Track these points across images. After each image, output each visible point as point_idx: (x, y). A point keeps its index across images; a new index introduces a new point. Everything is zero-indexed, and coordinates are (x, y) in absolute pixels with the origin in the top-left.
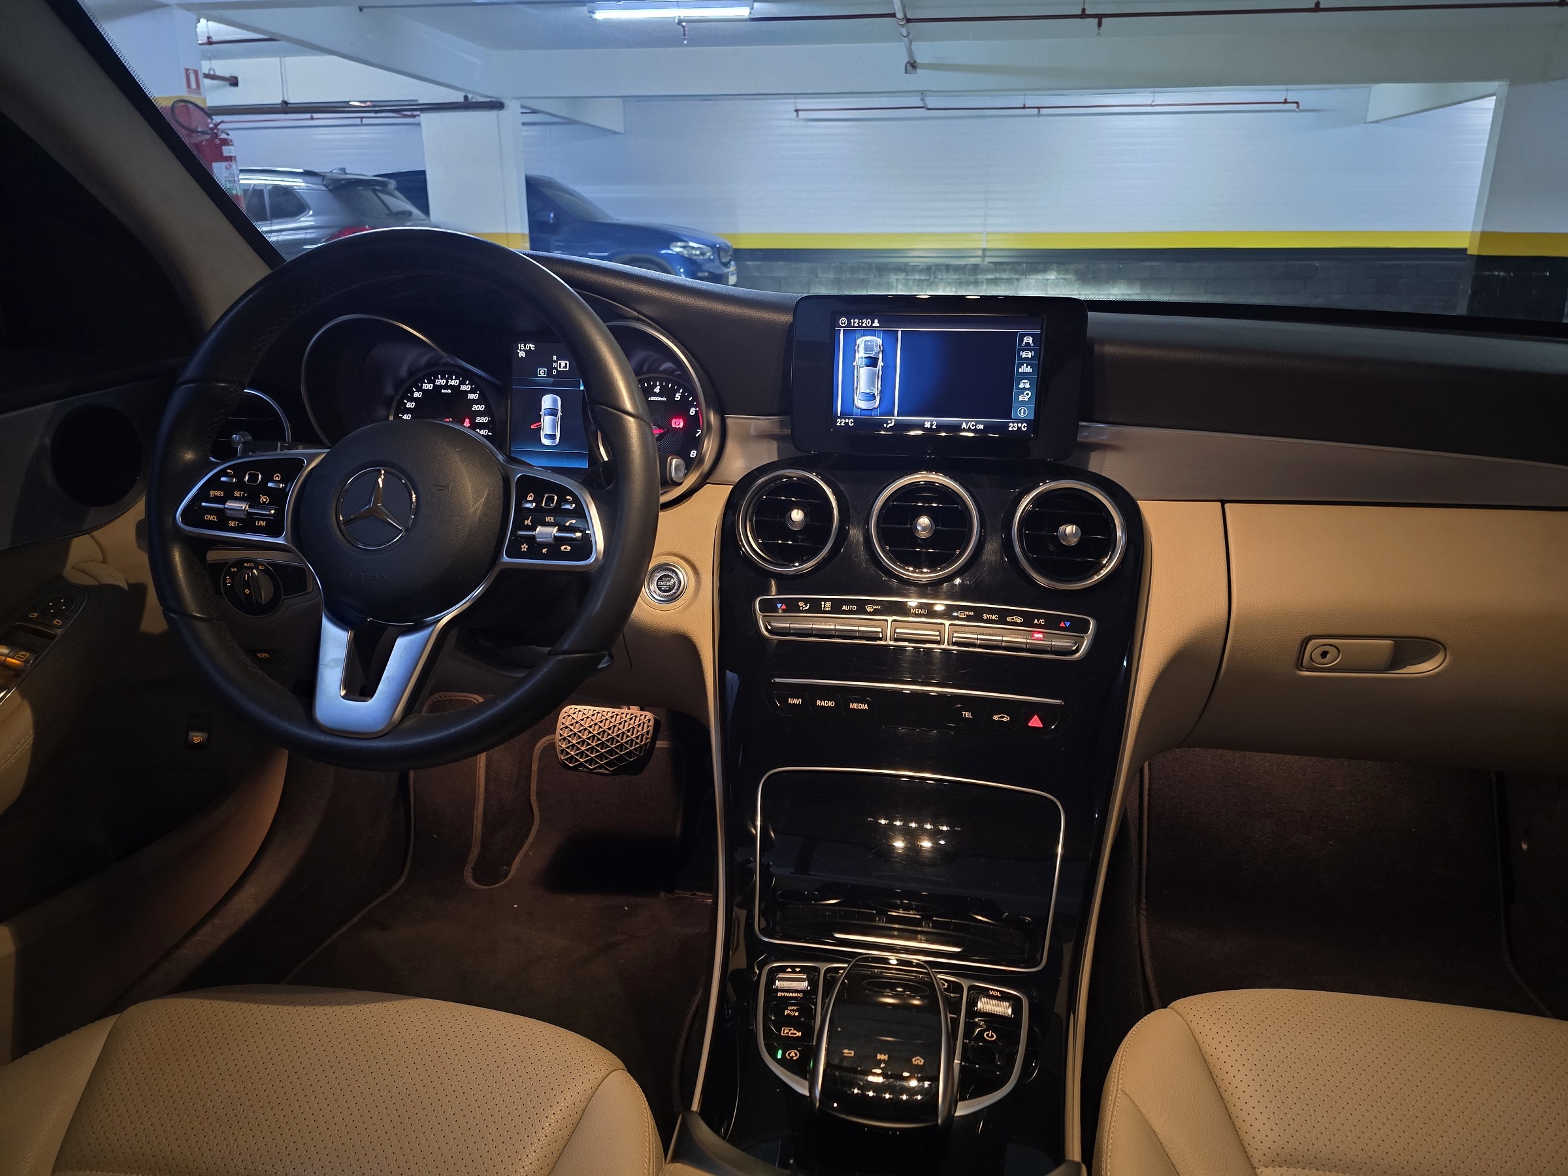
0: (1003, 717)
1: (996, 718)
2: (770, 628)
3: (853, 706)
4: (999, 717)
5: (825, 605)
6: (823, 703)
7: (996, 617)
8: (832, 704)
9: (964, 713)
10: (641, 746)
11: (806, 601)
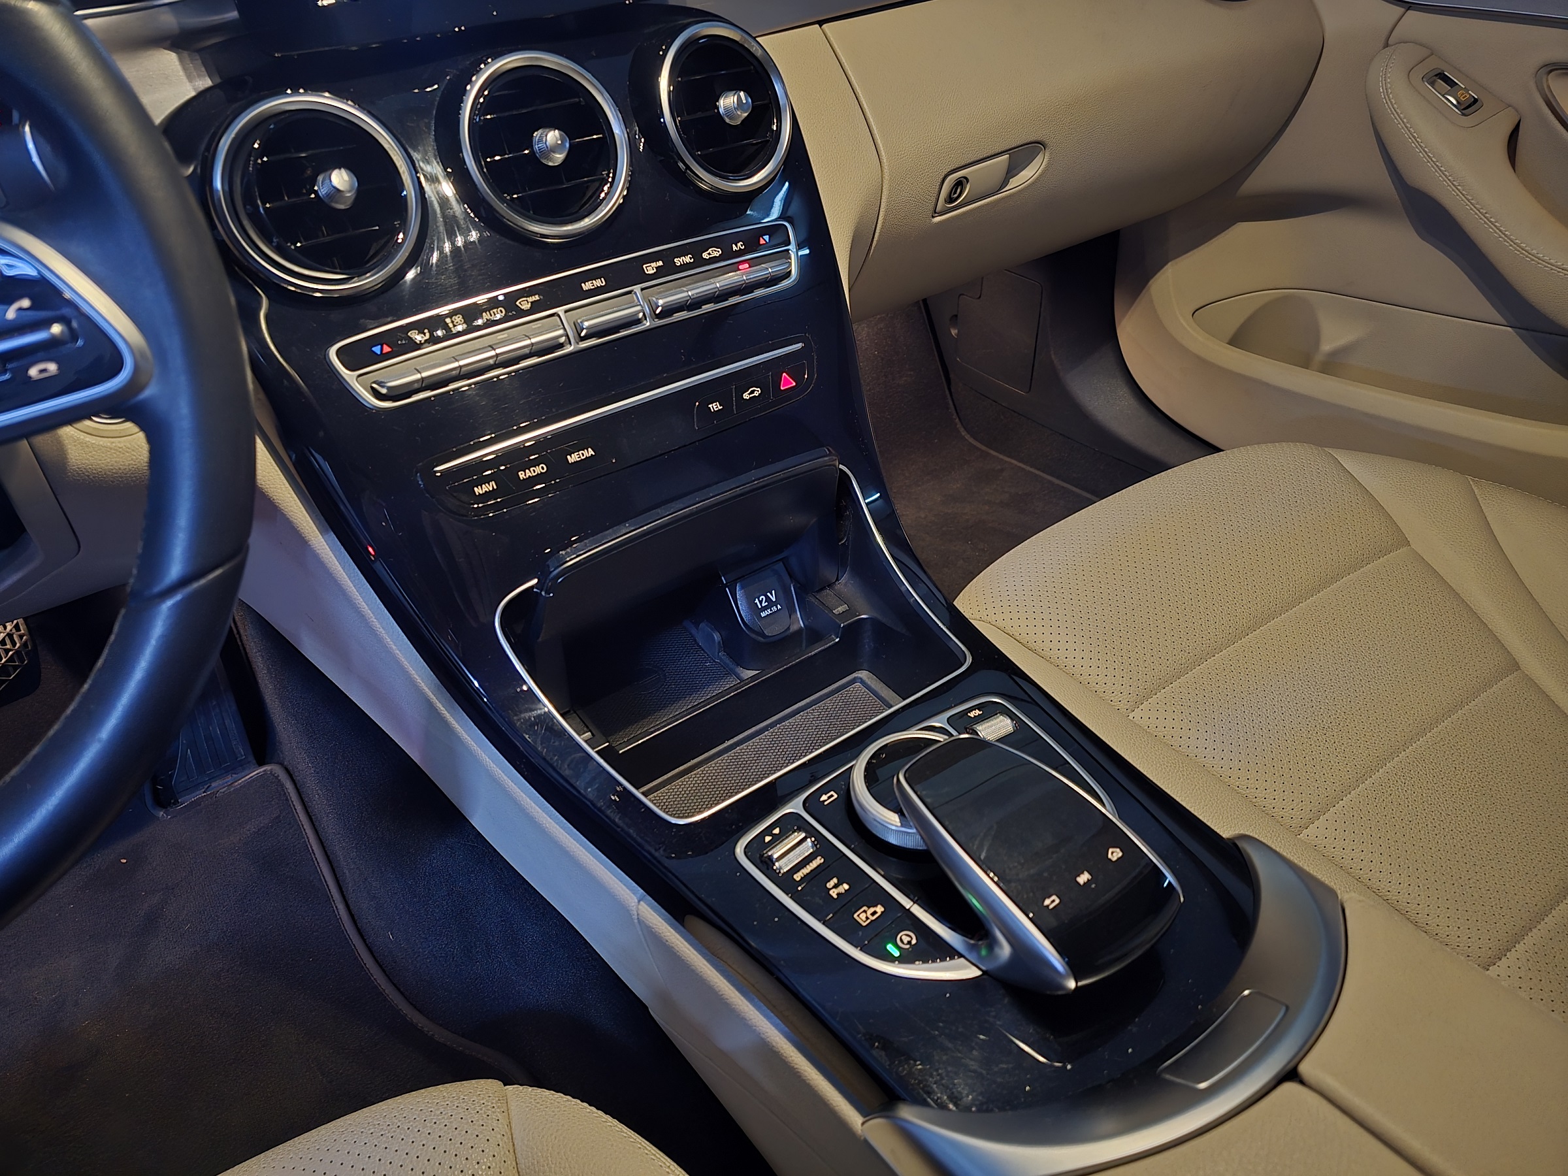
0: (753, 392)
1: (746, 396)
2: (384, 391)
3: (573, 458)
4: (749, 394)
5: (452, 322)
6: (528, 474)
7: (691, 258)
8: (543, 468)
9: (710, 406)
10: (17, 652)
11: (419, 326)
